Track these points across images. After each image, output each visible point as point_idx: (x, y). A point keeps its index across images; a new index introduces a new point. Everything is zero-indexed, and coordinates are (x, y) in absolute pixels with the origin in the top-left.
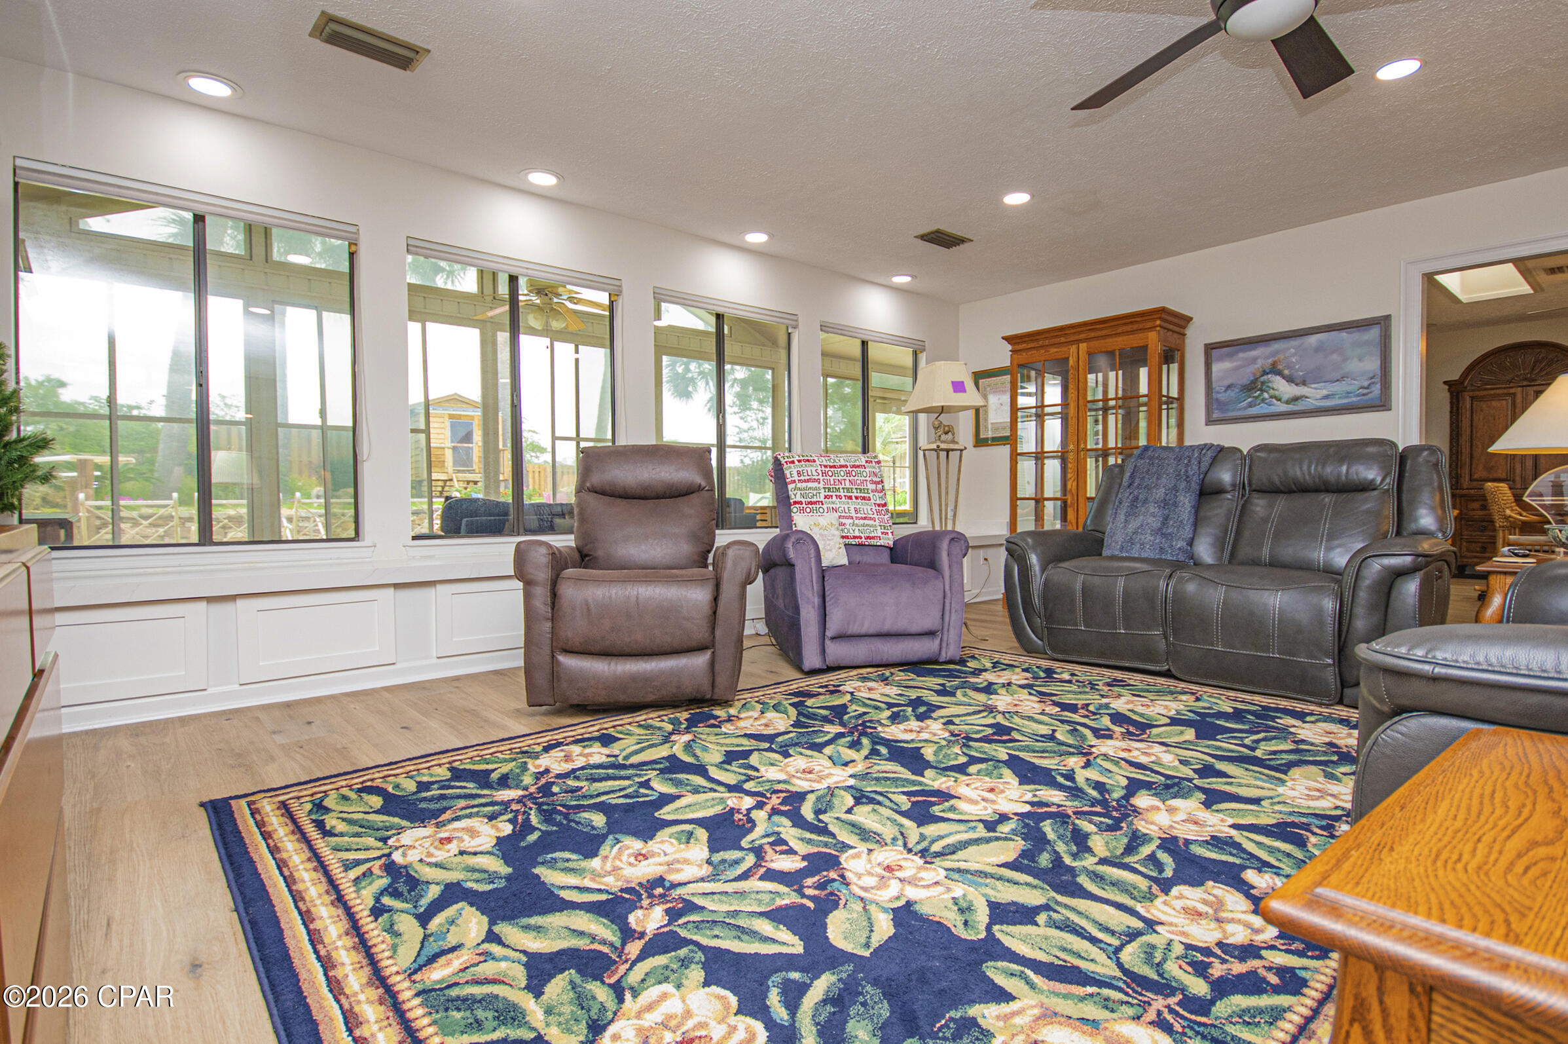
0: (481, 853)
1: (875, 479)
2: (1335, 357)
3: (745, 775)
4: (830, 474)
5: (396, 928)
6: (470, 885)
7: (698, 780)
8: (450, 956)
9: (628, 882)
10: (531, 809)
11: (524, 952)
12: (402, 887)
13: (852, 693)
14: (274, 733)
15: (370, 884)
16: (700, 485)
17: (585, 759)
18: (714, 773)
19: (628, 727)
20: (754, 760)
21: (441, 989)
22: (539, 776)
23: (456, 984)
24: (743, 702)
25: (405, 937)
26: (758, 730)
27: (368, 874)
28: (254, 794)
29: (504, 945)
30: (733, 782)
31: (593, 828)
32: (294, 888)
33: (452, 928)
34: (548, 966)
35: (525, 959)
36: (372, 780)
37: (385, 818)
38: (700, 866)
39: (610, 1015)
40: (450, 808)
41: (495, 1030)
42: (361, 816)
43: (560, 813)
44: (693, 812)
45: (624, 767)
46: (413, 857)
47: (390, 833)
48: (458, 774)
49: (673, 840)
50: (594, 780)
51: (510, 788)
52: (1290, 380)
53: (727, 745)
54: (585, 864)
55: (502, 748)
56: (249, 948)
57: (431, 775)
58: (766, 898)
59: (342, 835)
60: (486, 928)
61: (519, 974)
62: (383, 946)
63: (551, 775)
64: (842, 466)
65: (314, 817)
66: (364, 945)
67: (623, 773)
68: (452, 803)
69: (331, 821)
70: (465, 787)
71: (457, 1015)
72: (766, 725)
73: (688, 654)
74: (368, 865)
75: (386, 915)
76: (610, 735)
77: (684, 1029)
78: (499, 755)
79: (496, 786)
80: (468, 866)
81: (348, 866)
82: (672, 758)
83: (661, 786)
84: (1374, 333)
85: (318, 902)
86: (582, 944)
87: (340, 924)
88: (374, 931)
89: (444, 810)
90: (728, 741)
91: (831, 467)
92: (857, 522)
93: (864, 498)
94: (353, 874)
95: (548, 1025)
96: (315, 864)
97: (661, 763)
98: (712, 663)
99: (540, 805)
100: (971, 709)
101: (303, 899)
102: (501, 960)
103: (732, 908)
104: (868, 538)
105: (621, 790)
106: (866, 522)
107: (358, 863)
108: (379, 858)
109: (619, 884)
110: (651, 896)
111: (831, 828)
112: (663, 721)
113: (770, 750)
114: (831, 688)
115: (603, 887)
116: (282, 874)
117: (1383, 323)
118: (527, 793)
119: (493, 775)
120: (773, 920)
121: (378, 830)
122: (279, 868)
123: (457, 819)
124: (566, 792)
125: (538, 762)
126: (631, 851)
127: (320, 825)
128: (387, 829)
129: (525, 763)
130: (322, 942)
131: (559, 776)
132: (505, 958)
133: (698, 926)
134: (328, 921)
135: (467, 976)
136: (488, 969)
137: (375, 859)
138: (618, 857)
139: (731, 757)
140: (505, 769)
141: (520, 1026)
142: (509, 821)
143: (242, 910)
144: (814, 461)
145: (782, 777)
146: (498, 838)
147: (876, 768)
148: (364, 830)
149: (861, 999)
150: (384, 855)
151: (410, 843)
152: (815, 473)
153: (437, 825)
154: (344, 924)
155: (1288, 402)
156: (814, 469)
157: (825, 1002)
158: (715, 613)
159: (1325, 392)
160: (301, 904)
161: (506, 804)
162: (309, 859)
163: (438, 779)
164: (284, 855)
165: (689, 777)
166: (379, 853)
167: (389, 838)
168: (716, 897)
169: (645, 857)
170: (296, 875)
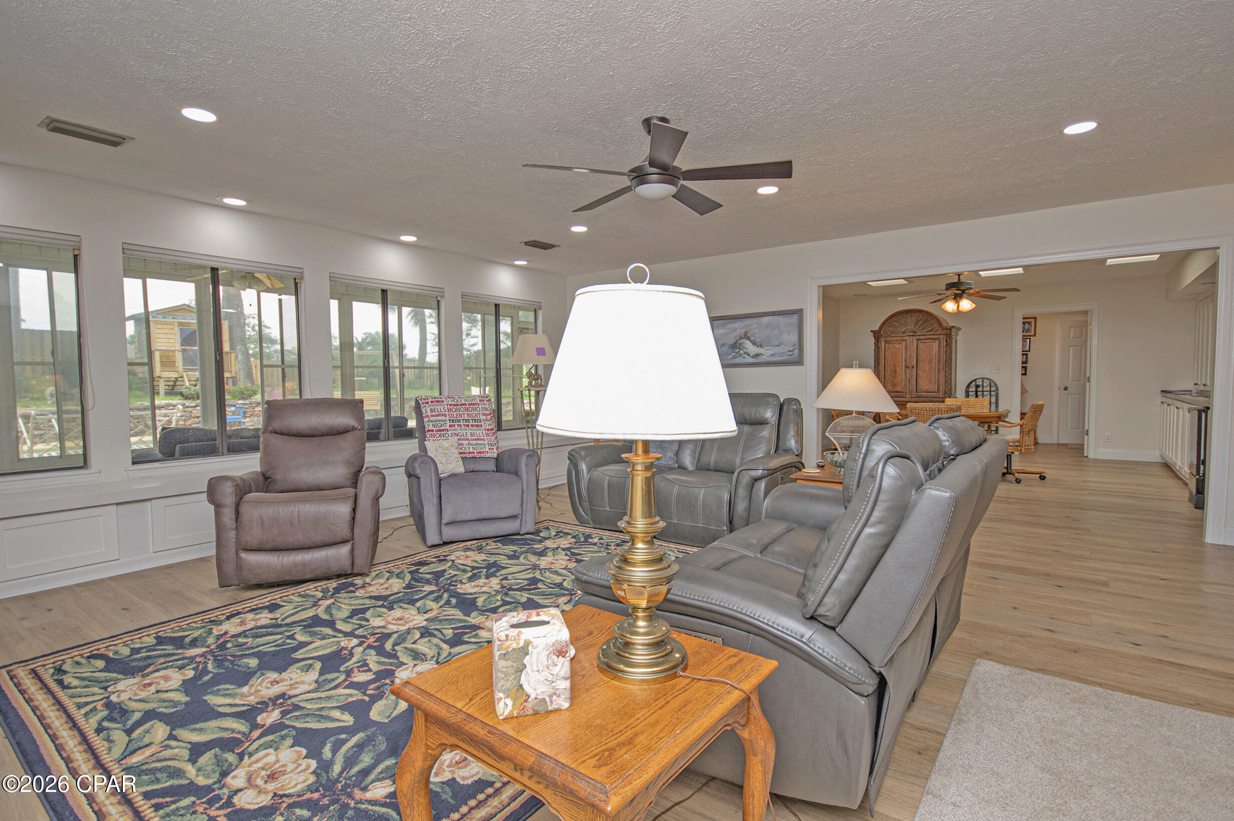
0: (171, 690)
1: (485, 412)
2: (776, 331)
3: (359, 624)
4: (454, 410)
5: (111, 738)
6: (161, 710)
7: (328, 631)
8: (143, 750)
9: (262, 698)
10: (209, 660)
11: (190, 743)
12: (116, 715)
13: (453, 561)
14: (22, 619)
15: (95, 715)
16: (354, 427)
17: (254, 623)
18: (340, 625)
19: (291, 597)
20: (368, 615)
21: (137, 767)
22: (219, 637)
23: (146, 763)
24: (378, 572)
25: (116, 743)
26: (380, 592)
27: (95, 709)
28: (10, 665)
29: (178, 740)
30: (349, 630)
31: (249, 668)
32: (44, 722)
33: (147, 735)
34: (203, 748)
35: (190, 746)
36: (98, 650)
37: (106, 674)
38: (310, 684)
39: (234, 767)
40: (152, 664)
41: (166, 782)
42: (90, 674)
43: (229, 660)
44: (316, 652)
45: (280, 626)
46: (124, 697)
47: (109, 684)
48: (160, 641)
49: (298, 671)
50: (257, 636)
51: (197, 647)
52: (754, 343)
53: (355, 605)
54: (238, 691)
55: (196, 620)
56: (18, 757)
57: (142, 643)
58: (343, 698)
59: (76, 687)
60: (168, 732)
61: (186, 754)
62: (103, 748)
63: (229, 635)
64: (462, 405)
65: (55, 677)
66: (91, 749)
67: (278, 630)
68: (155, 660)
69: (68, 679)
70: (165, 649)
71: (146, 778)
72: (387, 589)
73: (335, 546)
74: (94, 704)
75: (105, 732)
76: (277, 604)
77: (273, 769)
78: (193, 625)
79: (187, 647)
80: (161, 699)
81: (79, 706)
82: (316, 617)
83: (301, 637)
84: (795, 318)
85: (61, 729)
86: (226, 735)
87: (75, 739)
88: (98, 742)
89: (148, 666)
90: (356, 602)
91: (454, 405)
92: (471, 442)
93: (477, 426)
94: (83, 711)
95: (197, 776)
96: (58, 707)
97: (306, 621)
98: (352, 550)
99: (216, 657)
100: (524, 568)
101: (50, 728)
102: (175, 748)
103: (321, 706)
104: (480, 453)
105: (274, 642)
106: (479, 442)
107: (87, 704)
108: (102, 699)
109: (257, 700)
110: (274, 704)
111: (399, 654)
112: (317, 590)
113: (383, 606)
114: (442, 558)
115: (246, 703)
116: (35, 714)
117: (799, 312)
118: (208, 649)
119: (186, 639)
120: (342, 710)
121: (101, 682)
122: (33, 711)
123: (158, 670)
124: (236, 646)
125: (220, 627)
126: (269, 680)
127: (60, 682)
128: (107, 681)
129: (212, 629)
130: (64, 750)
131: (233, 636)
132: (178, 747)
133: (297, 718)
134: (68, 739)
135: (154, 758)
136: (167, 753)
137: (98, 701)
138: (260, 685)
139: (354, 613)
140: (196, 634)
141: (181, 778)
142: (193, 669)
143: (10, 736)
144: (443, 402)
145: (383, 623)
146: (184, 680)
147: (444, 613)
148: (91, 683)
149: (374, 743)
150: (105, 698)
151: (123, 689)
152: (442, 410)
153: (143, 676)
154: (78, 739)
155: (753, 357)
156: (442, 407)
157: (353, 747)
158: (354, 518)
159: (771, 352)
160: (49, 731)
161: (192, 659)
162: (53, 704)
163: (146, 645)
164: (36, 703)
165: (321, 629)
166: (101, 697)
167: (109, 686)
168: (313, 701)
169: (278, 682)
170: (45, 714)
